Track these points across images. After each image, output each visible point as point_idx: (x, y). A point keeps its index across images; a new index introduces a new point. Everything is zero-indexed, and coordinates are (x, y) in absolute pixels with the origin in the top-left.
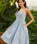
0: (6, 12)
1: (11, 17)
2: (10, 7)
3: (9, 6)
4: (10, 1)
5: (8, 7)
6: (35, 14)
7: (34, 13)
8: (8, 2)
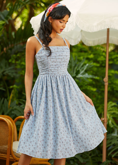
0: (2, 50)
1: (16, 64)
2: (13, 34)
3: (10, 29)
4: (15, 15)
5: (7, 32)
6: (92, 56)
7: (85, 52)
8: (7, 18)
